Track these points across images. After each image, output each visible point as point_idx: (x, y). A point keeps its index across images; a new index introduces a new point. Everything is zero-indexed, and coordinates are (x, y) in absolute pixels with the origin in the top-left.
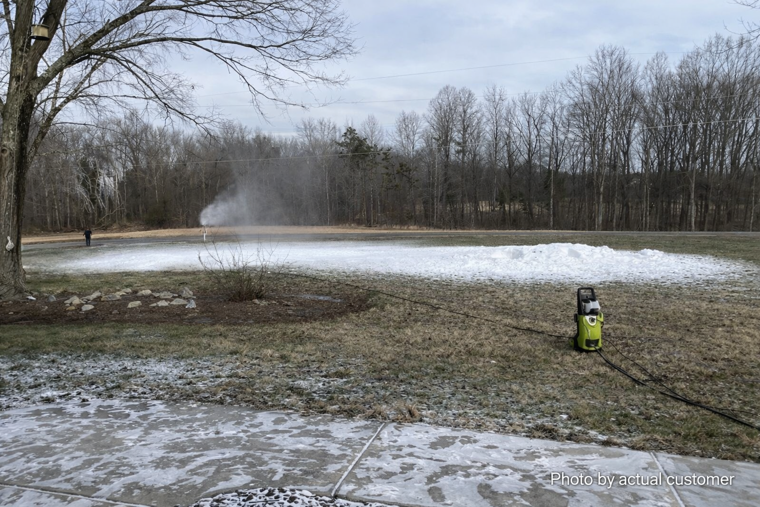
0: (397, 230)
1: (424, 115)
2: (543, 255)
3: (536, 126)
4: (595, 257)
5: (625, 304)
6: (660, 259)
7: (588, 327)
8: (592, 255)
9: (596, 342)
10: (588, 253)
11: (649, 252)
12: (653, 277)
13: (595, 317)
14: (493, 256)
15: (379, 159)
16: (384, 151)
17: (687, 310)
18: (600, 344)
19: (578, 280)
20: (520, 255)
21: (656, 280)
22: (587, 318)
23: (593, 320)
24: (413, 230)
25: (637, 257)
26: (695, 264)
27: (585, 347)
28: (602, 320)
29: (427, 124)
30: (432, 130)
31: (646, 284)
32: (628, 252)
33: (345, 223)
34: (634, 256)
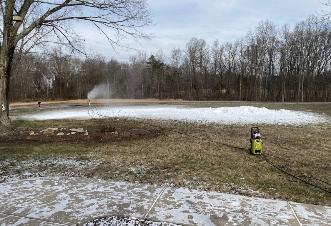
0: (173, 101)
1: (183, 49)
2: (237, 111)
3: (232, 56)
4: (260, 112)
5: (273, 134)
6: (288, 113)
7: (256, 144)
8: (259, 112)
9: (259, 151)
10: (256, 111)
11: (283, 110)
12: (286, 122)
13: (259, 140)
14: (215, 112)
15: (165, 69)
16: (167, 66)
17: (301, 137)
18: (261, 152)
19: (252, 123)
20: (227, 111)
21: (287, 123)
22: (256, 140)
23: (258, 141)
24: (180, 100)
25: (279, 112)
26: (304, 116)
27: (255, 153)
28: (262, 141)
29: (185, 54)
30: (187, 57)
31: (283, 125)
32: (275, 110)
33: (150, 98)
34: (277, 112)
